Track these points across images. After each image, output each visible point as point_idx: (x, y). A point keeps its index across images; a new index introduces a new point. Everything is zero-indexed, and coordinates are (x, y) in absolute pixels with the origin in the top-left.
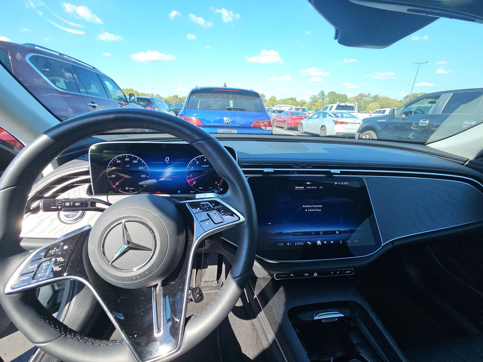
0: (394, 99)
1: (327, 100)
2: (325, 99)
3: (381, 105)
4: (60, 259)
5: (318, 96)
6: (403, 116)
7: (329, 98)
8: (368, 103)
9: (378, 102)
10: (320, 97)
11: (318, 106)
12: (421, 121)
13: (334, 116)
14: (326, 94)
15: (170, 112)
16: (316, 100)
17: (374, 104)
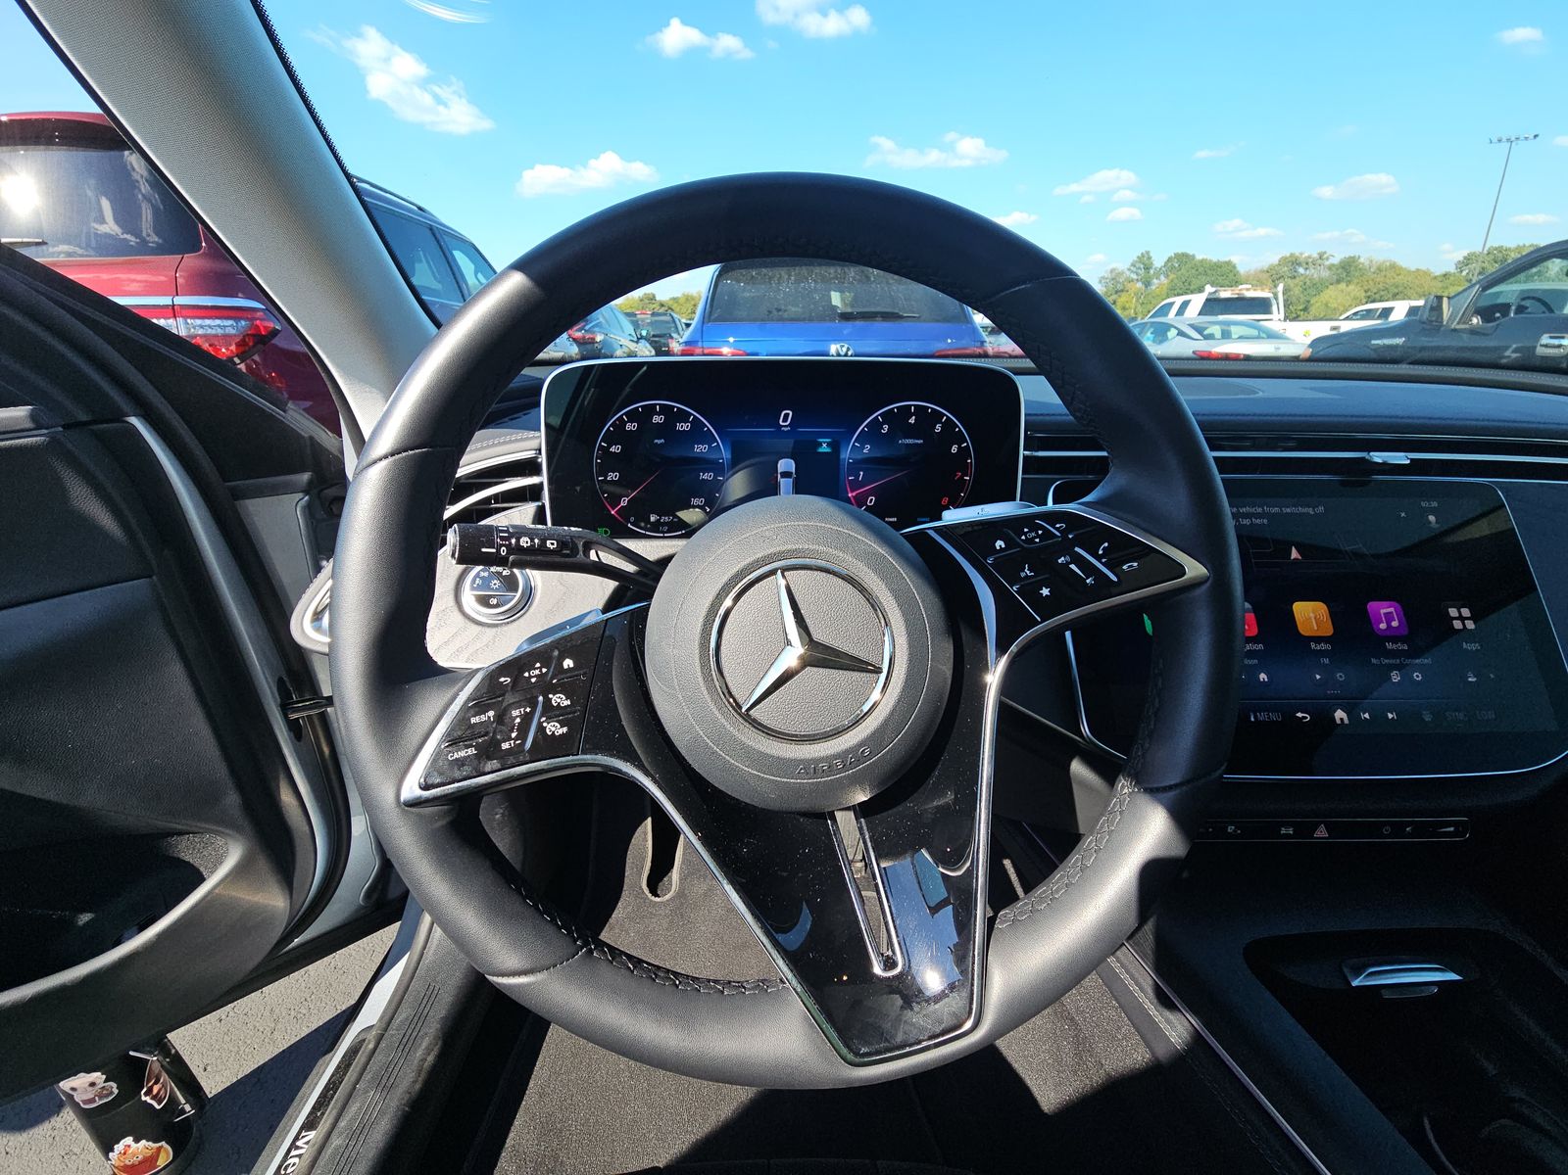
0: (1418, 270)
1: (1160, 283)
2: (1155, 281)
3: (1369, 294)
4: (559, 700)
5: (1128, 273)
6: (1475, 321)
7: (1167, 276)
8: (1318, 287)
9: (1356, 281)
10: (1134, 276)
11: (1127, 306)
12: (1545, 339)
13: (1199, 337)
14: (1159, 261)
15: (637, 342)
16: (1120, 287)
17: (1342, 291)
